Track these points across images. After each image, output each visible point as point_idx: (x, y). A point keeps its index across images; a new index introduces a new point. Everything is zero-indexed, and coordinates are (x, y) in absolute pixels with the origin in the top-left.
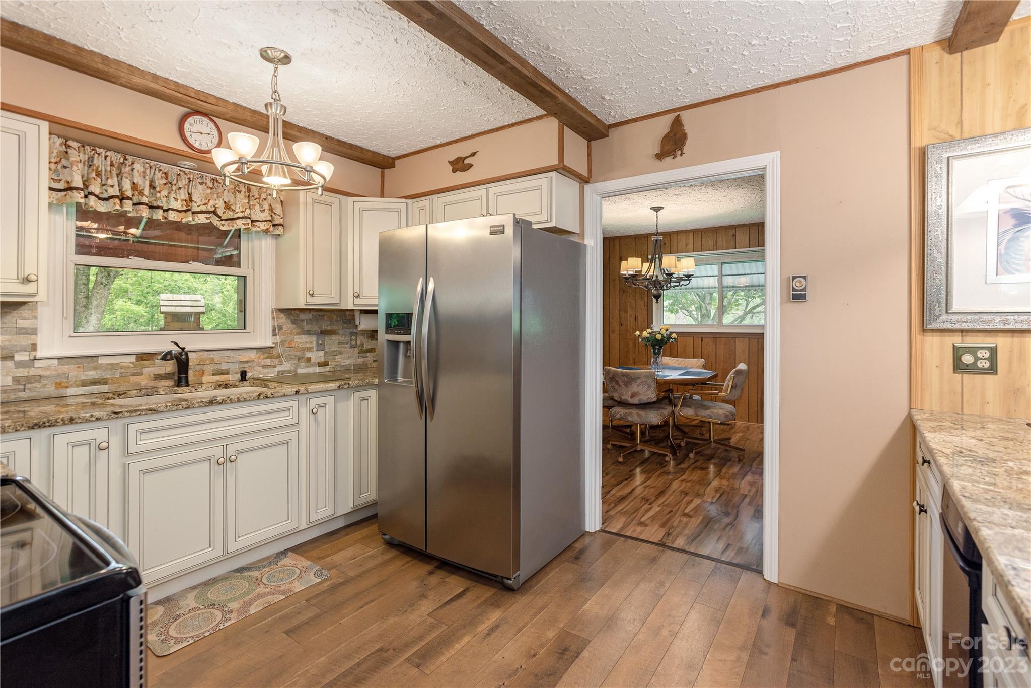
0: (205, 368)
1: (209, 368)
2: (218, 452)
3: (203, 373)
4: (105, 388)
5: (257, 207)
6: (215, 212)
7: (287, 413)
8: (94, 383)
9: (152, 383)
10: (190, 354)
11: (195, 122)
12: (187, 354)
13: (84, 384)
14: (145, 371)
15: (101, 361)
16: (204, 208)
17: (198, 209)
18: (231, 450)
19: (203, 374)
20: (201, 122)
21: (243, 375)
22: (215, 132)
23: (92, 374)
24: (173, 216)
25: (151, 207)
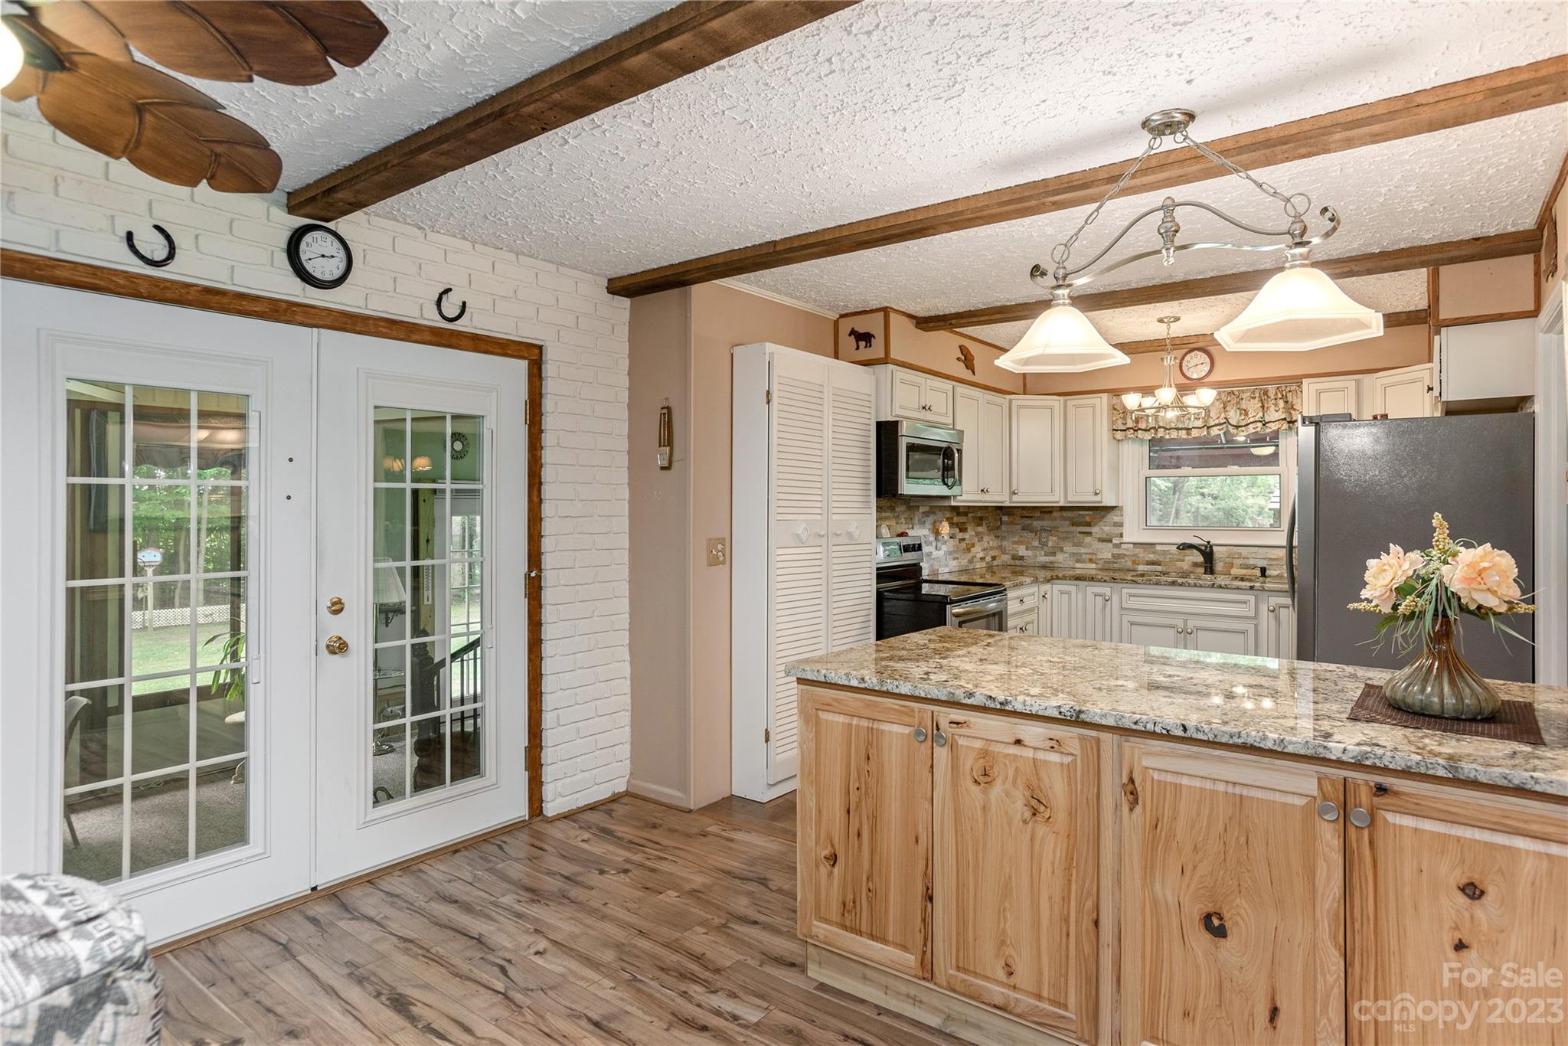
0: (1235, 561)
1: (1237, 562)
2: (1180, 624)
3: (1232, 565)
4: (1159, 568)
5: (1273, 408)
6: (1227, 421)
7: (1244, 605)
8: (1153, 563)
9: (1191, 569)
10: (1214, 547)
11: (1191, 358)
12: (1211, 547)
13: (1148, 563)
14: (1187, 558)
15: (1158, 548)
16: (1217, 422)
17: (1213, 423)
18: (1192, 624)
19: (1232, 567)
20: (1196, 356)
21: (1263, 570)
22: (1208, 360)
23: (1152, 557)
24: (1195, 433)
25: (1178, 429)
